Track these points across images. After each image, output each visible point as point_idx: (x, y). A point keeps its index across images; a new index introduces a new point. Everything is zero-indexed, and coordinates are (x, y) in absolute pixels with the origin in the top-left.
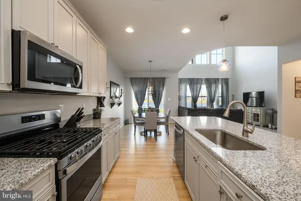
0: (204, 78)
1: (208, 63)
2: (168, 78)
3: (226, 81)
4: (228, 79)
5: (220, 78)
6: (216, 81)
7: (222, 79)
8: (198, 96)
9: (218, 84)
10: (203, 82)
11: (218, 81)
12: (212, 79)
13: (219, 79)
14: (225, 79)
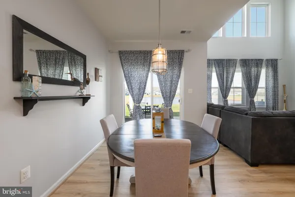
0: (239, 58)
1: (245, 36)
2: (189, 51)
3: (273, 64)
4: (276, 60)
5: (265, 58)
6: (258, 63)
7: (267, 60)
8: (231, 88)
9: (261, 67)
10: (238, 65)
11: (261, 64)
12: (252, 60)
13: (262, 60)
14: (272, 60)
